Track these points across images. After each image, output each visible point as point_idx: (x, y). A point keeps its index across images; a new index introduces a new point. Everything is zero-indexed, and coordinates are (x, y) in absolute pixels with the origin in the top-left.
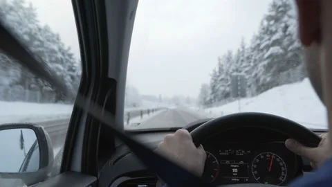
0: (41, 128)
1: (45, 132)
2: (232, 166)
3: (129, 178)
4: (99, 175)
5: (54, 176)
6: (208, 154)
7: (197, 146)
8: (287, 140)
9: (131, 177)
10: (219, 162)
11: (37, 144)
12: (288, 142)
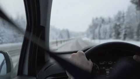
0: (6, 53)
1: (9, 55)
2: (106, 70)
3: (52, 78)
4: (37, 77)
5: (14, 77)
6: (93, 64)
7: (88, 59)
8: (134, 56)
9: (53, 77)
10: (99, 68)
11: (5, 61)
12: (135, 57)
